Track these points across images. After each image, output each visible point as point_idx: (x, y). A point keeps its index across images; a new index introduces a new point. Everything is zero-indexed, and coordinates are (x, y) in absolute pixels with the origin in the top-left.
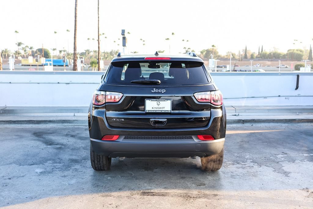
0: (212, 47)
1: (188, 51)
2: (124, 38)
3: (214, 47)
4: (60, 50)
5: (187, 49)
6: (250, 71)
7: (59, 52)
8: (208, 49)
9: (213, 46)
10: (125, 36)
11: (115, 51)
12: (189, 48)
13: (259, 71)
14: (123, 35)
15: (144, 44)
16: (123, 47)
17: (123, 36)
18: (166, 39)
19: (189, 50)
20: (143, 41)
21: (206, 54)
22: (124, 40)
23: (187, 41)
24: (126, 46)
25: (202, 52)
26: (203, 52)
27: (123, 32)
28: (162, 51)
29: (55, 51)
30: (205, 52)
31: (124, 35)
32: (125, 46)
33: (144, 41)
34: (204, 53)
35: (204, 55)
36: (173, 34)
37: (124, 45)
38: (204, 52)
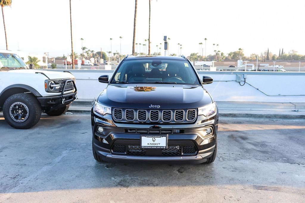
0: (239, 50)
1: (218, 54)
2: (166, 43)
3: (241, 50)
4: (114, 53)
5: (217, 52)
6: (273, 71)
7: (113, 54)
8: (235, 52)
9: (240, 49)
11: (157, 53)
12: (219, 51)
13: (281, 71)
14: (164, 40)
15: (181, 48)
16: (165, 50)
18: (199, 44)
19: (218, 52)
20: (180, 45)
21: (233, 56)
22: (166, 44)
23: (217, 45)
25: (230, 55)
26: (231, 54)
27: (165, 38)
28: (196, 53)
29: (110, 54)
30: (233, 54)
31: (166, 40)
33: (181, 45)
34: (232, 55)
35: (231, 57)
36: (206, 39)
37: (166, 48)
38: (232, 54)
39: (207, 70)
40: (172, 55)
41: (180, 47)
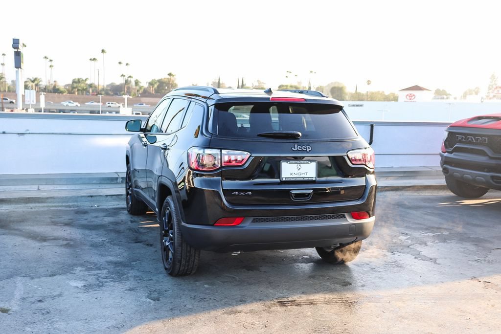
0: (168, 77)
1: (129, 82)
2: (18, 54)
3: (171, 77)
5: (126, 77)
8: (162, 79)
9: (170, 74)
10: (19, 50)
12: (130, 77)
13: (243, 117)
14: (14, 48)
15: (51, 66)
16: (17, 69)
17: (16, 50)
18: (91, 60)
19: (129, 79)
20: (48, 60)
21: (158, 87)
22: (18, 57)
23: (127, 64)
24: (22, 68)
25: (151, 84)
26: (154, 83)
27: (16, 43)
28: (84, 79)
30: (158, 84)
31: (17, 48)
32: (20, 67)
33: (51, 61)
34: (156, 86)
35: (155, 89)
36: (103, 51)
37: (18, 65)
38: (156, 83)
39: (108, 112)
40: (33, 80)
41: (50, 63)
